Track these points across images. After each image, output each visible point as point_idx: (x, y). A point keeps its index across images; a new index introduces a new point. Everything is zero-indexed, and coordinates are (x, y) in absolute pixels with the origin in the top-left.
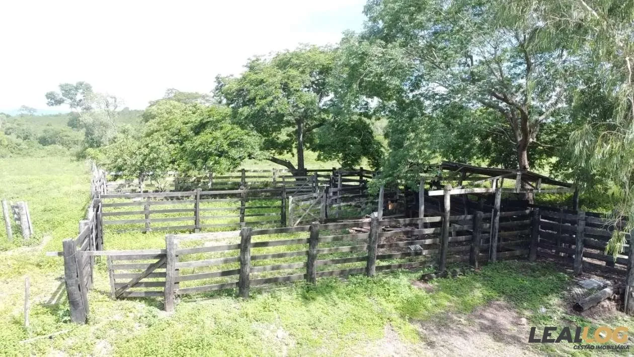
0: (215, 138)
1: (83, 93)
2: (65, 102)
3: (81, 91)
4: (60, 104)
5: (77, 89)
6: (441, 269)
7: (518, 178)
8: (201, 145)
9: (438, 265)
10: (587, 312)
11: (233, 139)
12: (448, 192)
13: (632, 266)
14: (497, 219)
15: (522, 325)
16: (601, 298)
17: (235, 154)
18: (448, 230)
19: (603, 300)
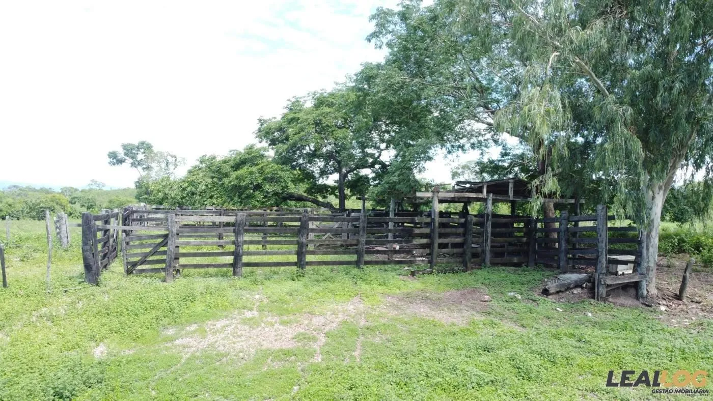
0: (251, 173)
1: (144, 152)
2: (127, 161)
3: (142, 150)
4: (121, 163)
5: (138, 148)
6: (431, 267)
7: (511, 185)
8: (237, 179)
9: (429, 265)
10: (555, 296)
11: (268, 174)
12: (436, 194)
13: (600, 254)
14: (489, 223)
15: (485, 301)
16: (570, 284)
17: (269, 188)
18: (437, 230)
19: (572, 286)
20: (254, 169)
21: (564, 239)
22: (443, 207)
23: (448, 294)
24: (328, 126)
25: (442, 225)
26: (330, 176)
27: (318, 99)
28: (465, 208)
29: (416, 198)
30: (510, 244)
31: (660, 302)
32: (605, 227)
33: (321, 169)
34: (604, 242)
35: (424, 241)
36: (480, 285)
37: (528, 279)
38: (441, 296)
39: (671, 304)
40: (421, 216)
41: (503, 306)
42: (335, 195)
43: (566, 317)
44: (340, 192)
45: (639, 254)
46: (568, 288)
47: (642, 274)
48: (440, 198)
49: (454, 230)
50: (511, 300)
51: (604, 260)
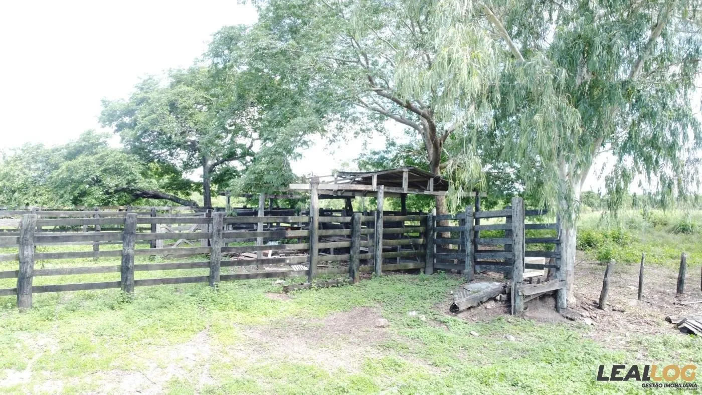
0: (87, 164)
6: (310, 280)
7: (405, 176)
8: (68, 171)
9: (307, 277)
10: (466, 314)
11: (109, 164)
12: (315, 186)
13: (516, 258)
14: (381, 223)
15: (381, 327)
16: (482, 298)
17: (111, 182)
18: (317, 233)
19: (485, 300)
20: (91, 159)
21: (469, 240)
22: (324, 204)
23: (332, 318)
24: (185, 108)
25: (324, 226)
26: (195, 169)
27: (175, 77)
28: (349, 204)
29: (291, 193)
30: (404, 247)
31: (583, 314)
32: (522, 224)
33: (184, 162)
34: (521, 243)
35: (301, 246)
36: (372, 303)
37: (431, 292)
38: (323, 322)
39: (595, 315)
40: (298, 215)
41: (405, 333)
42: (200, 191)
43: (486, 345)
44: (204, 189)
45: (558, 257)
46: (481, 303)
47: (562, 281)
48: (321, 193)
49: (337, 231)
50: (413, 323)
51: (521, 265)
